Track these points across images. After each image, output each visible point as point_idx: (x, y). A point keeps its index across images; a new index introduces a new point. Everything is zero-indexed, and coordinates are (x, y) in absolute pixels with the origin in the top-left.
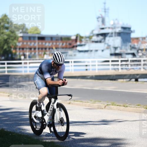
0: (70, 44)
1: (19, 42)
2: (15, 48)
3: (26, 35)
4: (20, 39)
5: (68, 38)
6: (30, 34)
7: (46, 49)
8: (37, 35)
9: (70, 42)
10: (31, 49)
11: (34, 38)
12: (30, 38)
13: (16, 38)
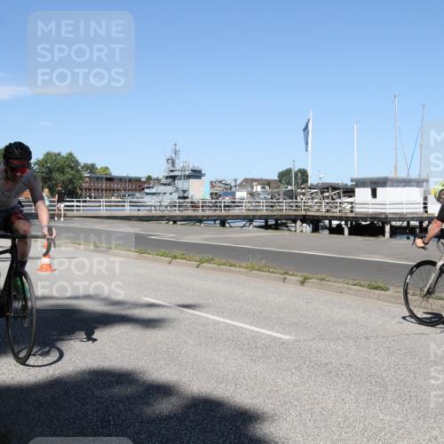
0: (140, 186)
1: (86, 182)
2: (81, 189)
3: (94, 175)
4: (87, 179)
5: (138, 180)
6: (98, 175)
7: (114, 190)
8: (105, 176)
9: (140, 184)
10: (98, 190)
11: (102, 178)
12: (97, 178)
13: (81, 178)
